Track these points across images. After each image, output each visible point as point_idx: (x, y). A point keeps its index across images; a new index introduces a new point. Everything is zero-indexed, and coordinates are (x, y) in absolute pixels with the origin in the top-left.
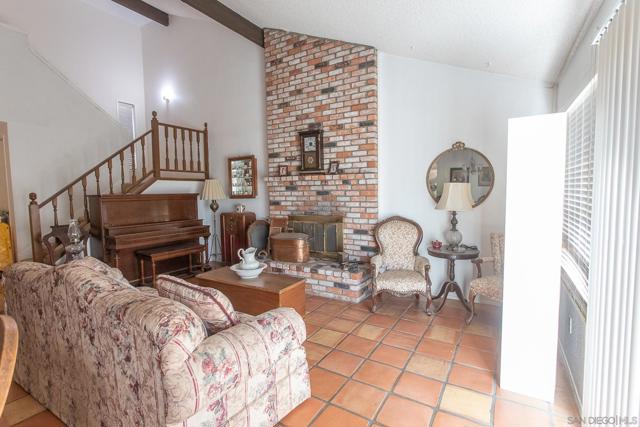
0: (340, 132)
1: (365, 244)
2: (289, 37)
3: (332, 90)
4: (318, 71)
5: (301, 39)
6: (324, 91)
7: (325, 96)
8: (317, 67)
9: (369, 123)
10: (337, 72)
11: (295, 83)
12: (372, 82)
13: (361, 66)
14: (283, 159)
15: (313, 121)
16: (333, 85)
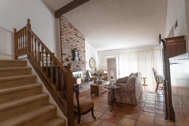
0: (80, 52)
1: (85, 77)
2: (69, 23)
3: (79, 42)
4: (76, 36)
5: (72, 26)
6: (77, 41)
7: (77, 43)
8: (75, 35)
9: (84, 51)
10: (80, 38)
11: (70, 36)
12: (84, 43)
13: (83, 39)
14: (67, 56)
15: (75, 47)
16: (79, 41)
